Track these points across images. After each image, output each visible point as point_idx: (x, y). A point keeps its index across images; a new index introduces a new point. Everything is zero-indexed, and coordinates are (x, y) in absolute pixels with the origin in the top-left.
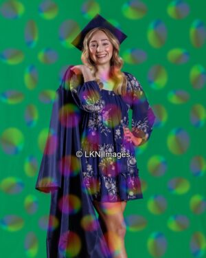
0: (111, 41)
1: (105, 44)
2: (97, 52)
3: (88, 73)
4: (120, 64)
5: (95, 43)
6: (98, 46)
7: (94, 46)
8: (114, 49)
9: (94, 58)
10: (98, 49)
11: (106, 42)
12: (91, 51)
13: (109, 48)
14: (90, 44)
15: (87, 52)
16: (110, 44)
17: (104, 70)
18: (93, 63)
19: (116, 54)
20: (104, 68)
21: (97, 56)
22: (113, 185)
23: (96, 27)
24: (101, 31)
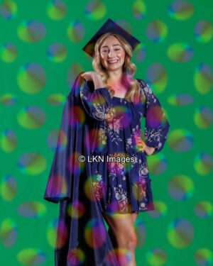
0: (123, 46)
1: (116, 50)
2: (108, 58)
3: (99, 80)
4: (132, 71)
5: (106, 49)
6: (109, 51)
7: (105, 51)
8: (127, 55)
9: (106, 64)
10: (110, 55)
11: (118, 47)
12: (103, 56)
13: (121, 54)
14: (102, 50)
15: (98, 58)
16: (122, 49)
17: (116, 77)
18: (104, 69)
19: (128, 60)
20: (115, 74)
21: (108, 62)
22: (123, 195)
24: (112, 36)
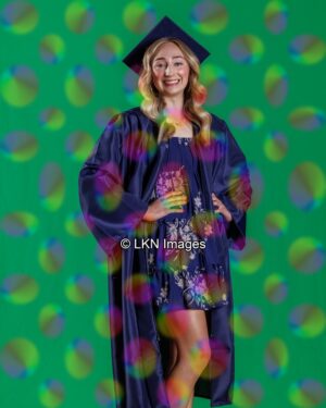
0: (186, 58)
1: (177, 64)
5: (162, 62)
10: (168, 71)
11: (179, 60)
12: (156, 73)
13: (183, 71)
23: (163, 36)
24: (171, 43)
